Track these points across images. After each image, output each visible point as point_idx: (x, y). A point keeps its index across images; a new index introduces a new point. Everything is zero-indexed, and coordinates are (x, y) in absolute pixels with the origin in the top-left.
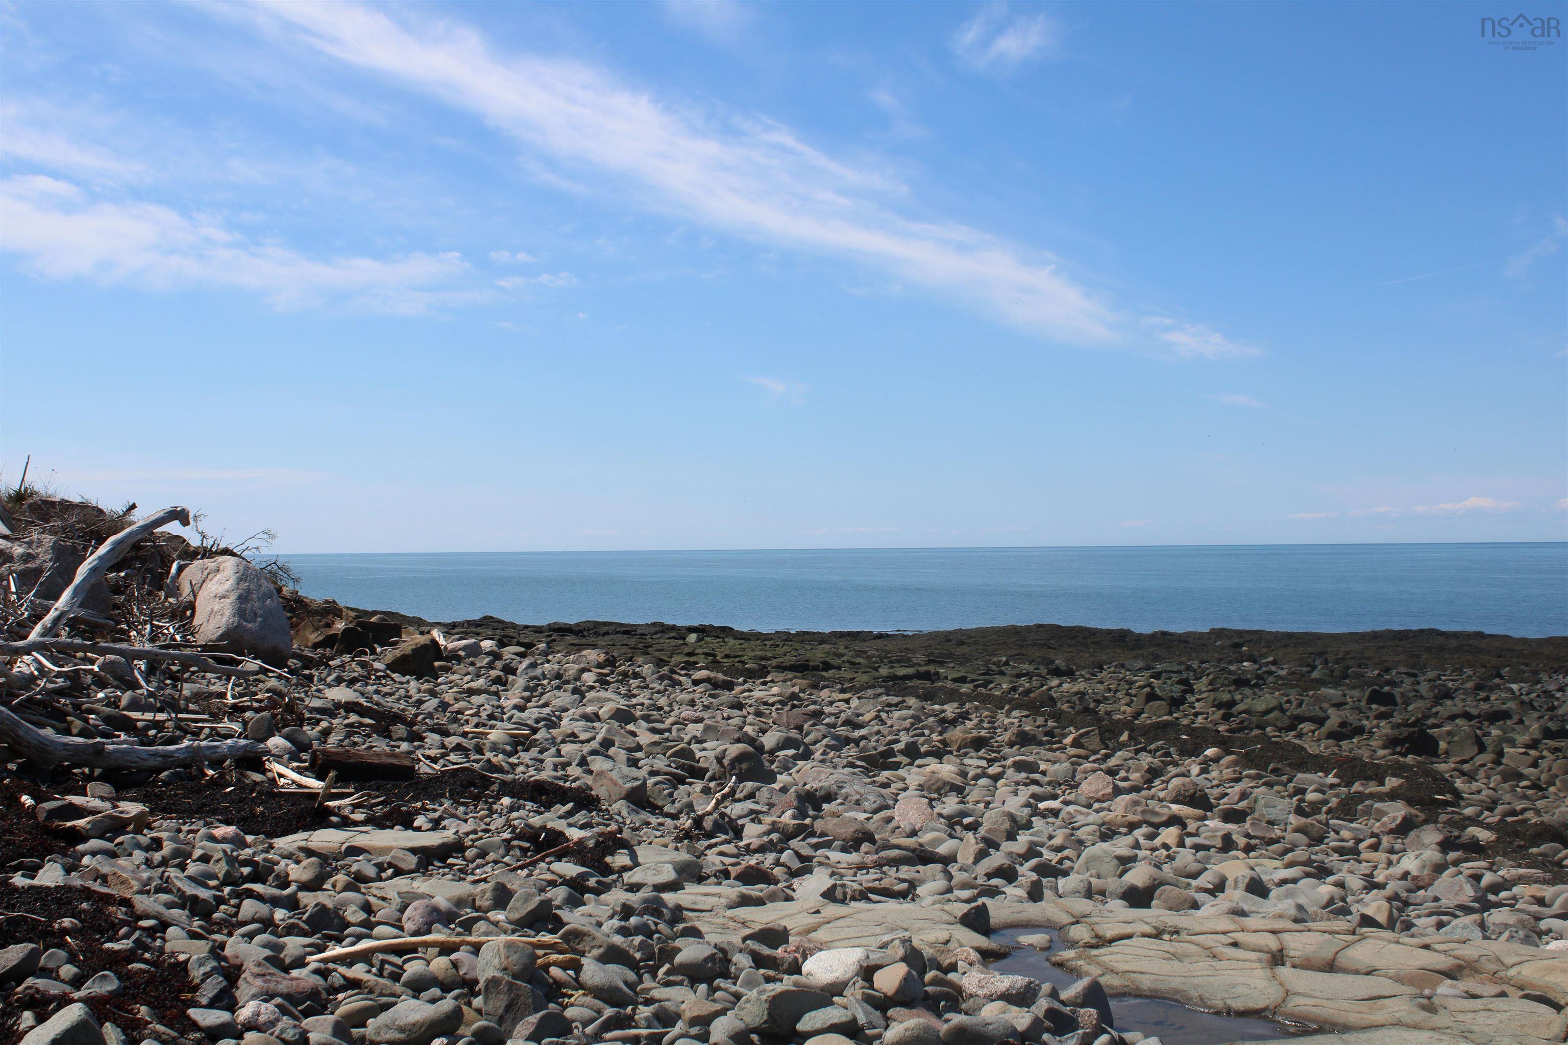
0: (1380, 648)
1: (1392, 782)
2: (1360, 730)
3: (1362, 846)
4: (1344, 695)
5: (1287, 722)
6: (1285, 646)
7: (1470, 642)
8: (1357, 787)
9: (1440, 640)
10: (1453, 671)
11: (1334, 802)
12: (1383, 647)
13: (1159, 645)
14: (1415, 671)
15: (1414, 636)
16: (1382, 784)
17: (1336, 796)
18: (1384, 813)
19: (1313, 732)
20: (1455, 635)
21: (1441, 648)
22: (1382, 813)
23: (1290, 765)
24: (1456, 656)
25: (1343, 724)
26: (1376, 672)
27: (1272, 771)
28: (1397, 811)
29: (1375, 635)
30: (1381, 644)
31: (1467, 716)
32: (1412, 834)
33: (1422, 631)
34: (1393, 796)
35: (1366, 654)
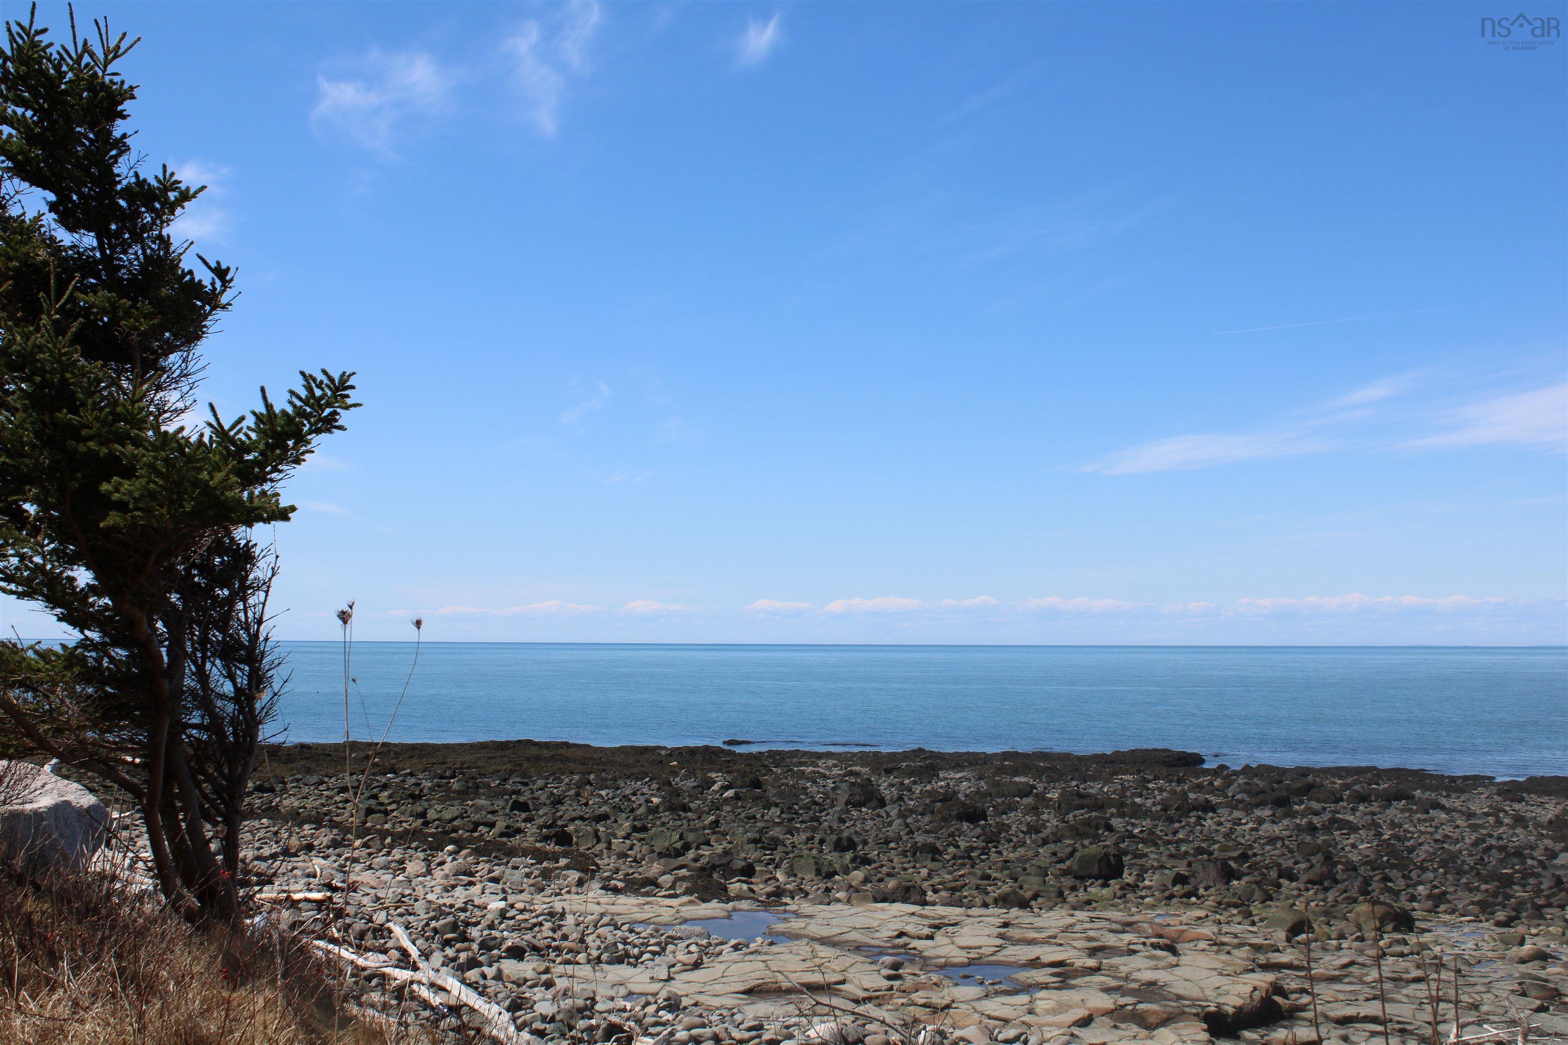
0: (489, 758)
1: (563, 862)
2: (519, 831)
3: (563, 892)
4: (493, 804)
5: (471, 826)
6: (411, 757)
7: (559, 752)
8: (545, 864)
9: (534, 751)
10: (554, 780)
11: (536, 873)
12: (492, 758)
13: (308, 758)
14: (526, 781)
15: (514, 747)
16: (557, 862)
17: (537, 869)
18: (568, 877)
19: (488, 832)
20: (546, 745)
21: (538, 758)
22: (566, 877)
23: (504, 854)
24: (549, 764)
25: (508, 827)
26: (498, 782)
27: (495, 857)
28: (574, 875)
29: (483, 746)
30: (490, 755)
31: (582, 818)
32: (586, 885)
33: (519, 741)
34: (567, 867)
35: (479, 764)
